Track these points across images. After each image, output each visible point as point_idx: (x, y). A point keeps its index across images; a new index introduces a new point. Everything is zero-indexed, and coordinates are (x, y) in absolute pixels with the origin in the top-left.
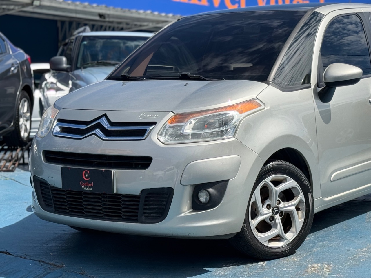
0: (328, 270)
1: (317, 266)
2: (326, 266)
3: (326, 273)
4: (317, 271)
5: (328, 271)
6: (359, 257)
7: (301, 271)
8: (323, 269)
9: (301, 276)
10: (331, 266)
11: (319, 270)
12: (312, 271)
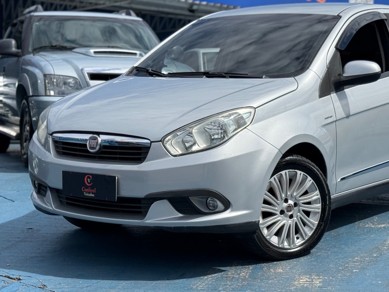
0: (317, 282)
1: (305, 277)
2: (315, 277)
3: (316, 286)
4: (307, 284)
5: (318, 284)
6: (351, 267)
7: (288, 284)
8: (313, 281)
9: (289, 289)
10: (321, 277)
11: (308, 283)
12: (301, 284)
